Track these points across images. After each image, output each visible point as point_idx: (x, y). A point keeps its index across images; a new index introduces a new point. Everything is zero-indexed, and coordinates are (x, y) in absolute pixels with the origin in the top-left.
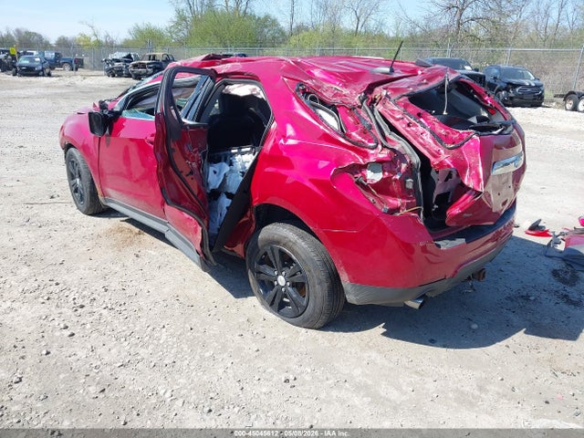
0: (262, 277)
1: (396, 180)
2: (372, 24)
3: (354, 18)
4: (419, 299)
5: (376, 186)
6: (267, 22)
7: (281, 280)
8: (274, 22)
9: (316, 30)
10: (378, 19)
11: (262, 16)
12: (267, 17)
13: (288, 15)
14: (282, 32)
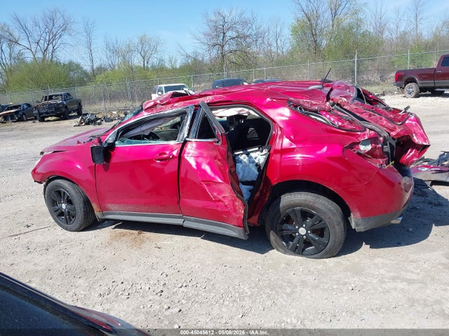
0: (285, 233)
1: (379, 148)
2: (154, 61)
3: (140, 58)
4: (400, 217)
5: (369, 153)
6: (72, 67)
7: (302, 231)
8: (78, 66)
9: (113, 69)
10: (159, 57)
11: (67, 63)
12: (71, 63)
13: (88, 59)
14: (85, 73)
